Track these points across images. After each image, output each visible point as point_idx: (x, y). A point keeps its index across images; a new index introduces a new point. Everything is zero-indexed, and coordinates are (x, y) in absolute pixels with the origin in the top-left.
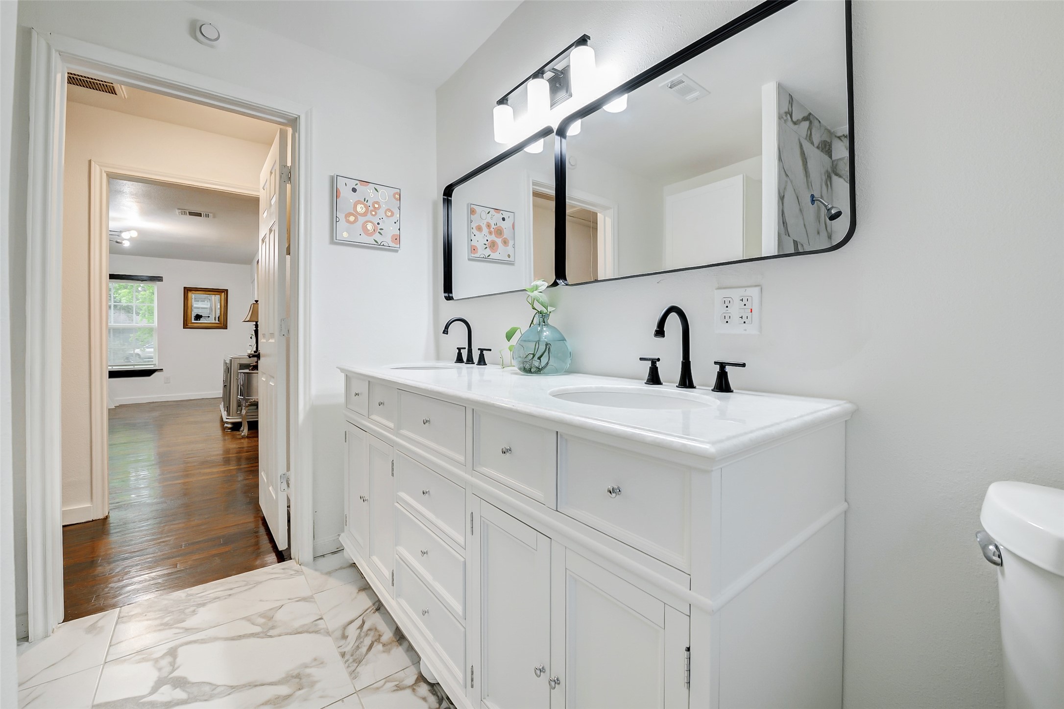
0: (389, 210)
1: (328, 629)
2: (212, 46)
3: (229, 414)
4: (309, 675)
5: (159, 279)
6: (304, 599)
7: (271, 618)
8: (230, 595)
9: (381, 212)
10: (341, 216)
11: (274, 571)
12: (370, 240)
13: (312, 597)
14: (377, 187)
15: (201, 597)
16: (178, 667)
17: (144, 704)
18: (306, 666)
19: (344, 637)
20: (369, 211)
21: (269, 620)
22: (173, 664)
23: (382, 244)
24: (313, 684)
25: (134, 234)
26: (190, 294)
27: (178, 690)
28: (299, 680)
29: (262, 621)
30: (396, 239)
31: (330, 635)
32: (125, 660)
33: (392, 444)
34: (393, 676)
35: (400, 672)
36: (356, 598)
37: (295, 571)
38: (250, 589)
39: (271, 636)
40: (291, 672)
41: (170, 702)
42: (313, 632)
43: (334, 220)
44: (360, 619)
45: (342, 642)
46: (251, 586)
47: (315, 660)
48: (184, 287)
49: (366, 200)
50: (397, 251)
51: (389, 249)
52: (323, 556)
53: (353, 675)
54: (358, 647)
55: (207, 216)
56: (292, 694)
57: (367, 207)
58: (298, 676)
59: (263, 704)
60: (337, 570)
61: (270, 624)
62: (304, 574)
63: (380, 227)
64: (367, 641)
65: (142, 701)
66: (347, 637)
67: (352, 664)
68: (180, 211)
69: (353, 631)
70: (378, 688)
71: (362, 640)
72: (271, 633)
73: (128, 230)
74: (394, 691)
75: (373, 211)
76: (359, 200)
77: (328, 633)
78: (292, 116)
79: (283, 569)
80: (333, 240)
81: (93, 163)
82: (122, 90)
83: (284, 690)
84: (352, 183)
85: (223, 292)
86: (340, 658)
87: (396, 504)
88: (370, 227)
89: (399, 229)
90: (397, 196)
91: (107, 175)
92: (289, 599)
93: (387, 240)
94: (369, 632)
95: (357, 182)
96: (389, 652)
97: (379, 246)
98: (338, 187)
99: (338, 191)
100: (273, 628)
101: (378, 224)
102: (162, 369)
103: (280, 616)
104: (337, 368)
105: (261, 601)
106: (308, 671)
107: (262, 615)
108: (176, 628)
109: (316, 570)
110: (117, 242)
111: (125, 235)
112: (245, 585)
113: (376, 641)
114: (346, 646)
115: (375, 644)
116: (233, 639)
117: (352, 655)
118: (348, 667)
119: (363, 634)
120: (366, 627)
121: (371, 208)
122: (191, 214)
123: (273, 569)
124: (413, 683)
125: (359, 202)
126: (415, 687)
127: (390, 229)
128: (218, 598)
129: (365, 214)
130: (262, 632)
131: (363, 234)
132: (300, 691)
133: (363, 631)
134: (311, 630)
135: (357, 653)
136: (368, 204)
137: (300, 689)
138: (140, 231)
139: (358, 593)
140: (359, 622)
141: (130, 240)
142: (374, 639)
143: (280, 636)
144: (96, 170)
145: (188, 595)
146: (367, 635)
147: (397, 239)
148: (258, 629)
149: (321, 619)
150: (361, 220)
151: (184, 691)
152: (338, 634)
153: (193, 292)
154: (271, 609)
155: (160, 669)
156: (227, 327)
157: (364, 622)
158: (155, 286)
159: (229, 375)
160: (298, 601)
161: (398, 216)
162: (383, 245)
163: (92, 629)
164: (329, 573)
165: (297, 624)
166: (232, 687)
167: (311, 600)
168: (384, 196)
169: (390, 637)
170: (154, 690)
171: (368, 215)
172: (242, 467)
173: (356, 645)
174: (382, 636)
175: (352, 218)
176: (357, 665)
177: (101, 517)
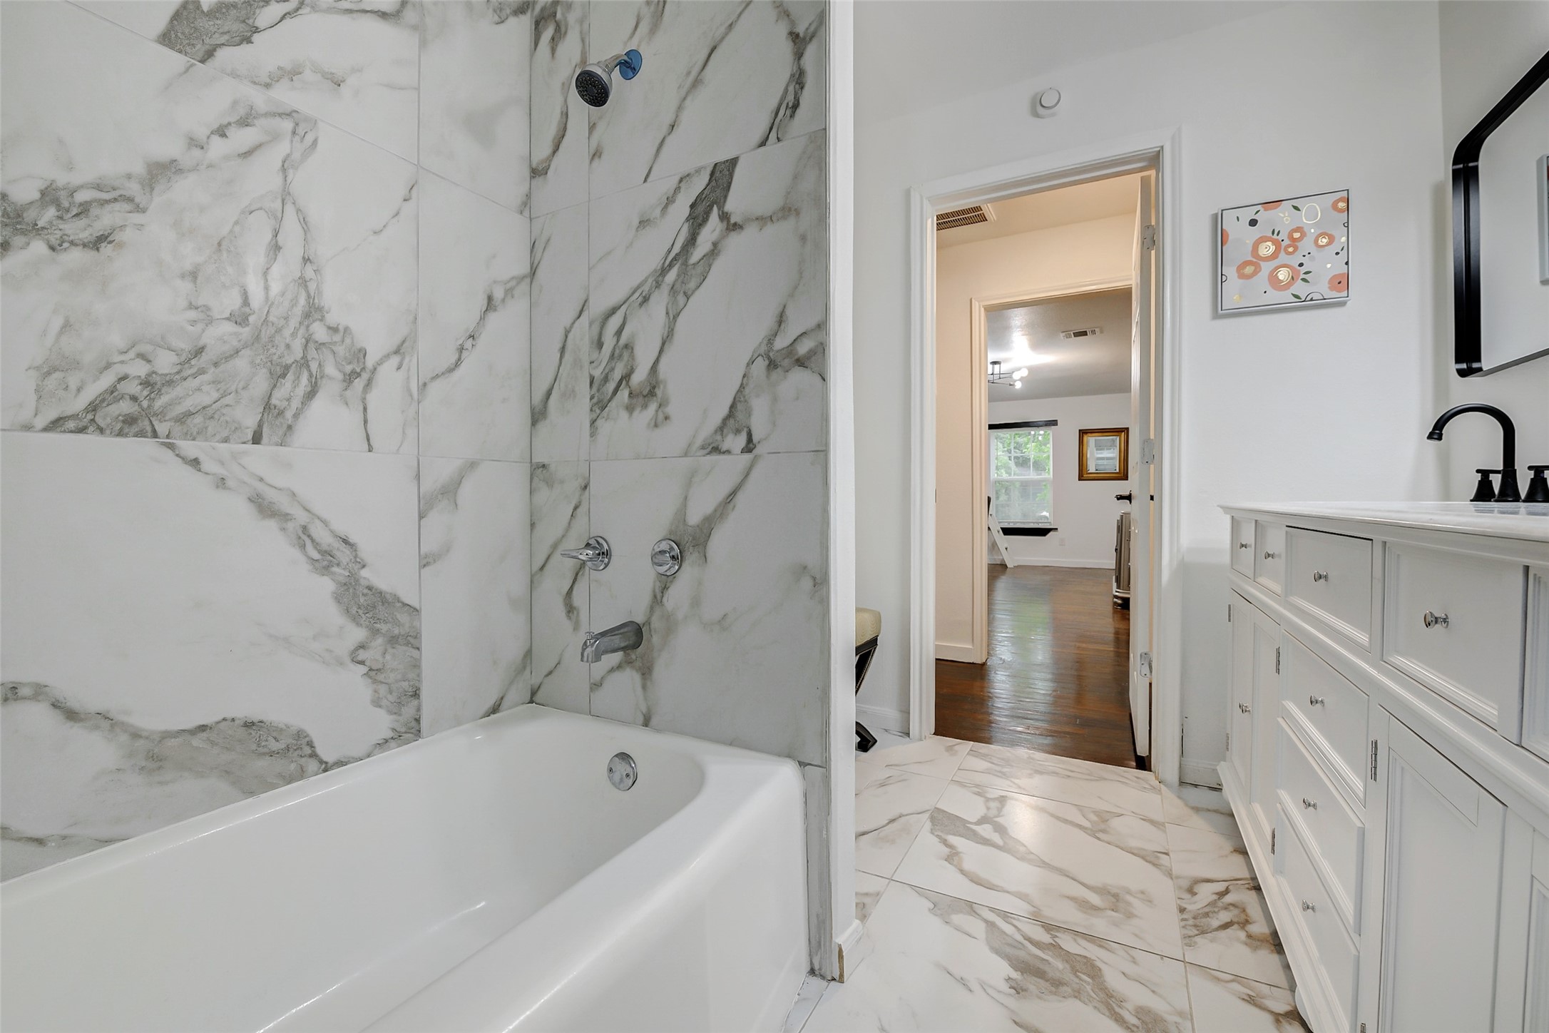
0: (1323, 234)
1: (1171, 870)
2: (1053, 115)
3: (1118, 587)
4: (1129, 904)
5: (1054, 423)
6: (1152, 822)
7: (1105, 821)
8: (1069, 776)
9: (1307, 245)
10: (1230, 271)
11: (1126, 775)
12: (1286, 296)
13: (1163, 824)
14: (1295, 203)
15: (1041, 765)
16: (1002, 816)
17: (969, 829)
18: (1129, 892)
19: (1191, 891)
20: (1283, 247)
21: (1103, 822)
22: (1000, 810)
23: (1308, 298)
24: (1130, 916)
25: (1024, 373)
26: (1085, 438)
27: (997, 834)
28: (1115, 900)
29: (1094, 818)
30: (1339, 283)
31: (1172, 878)
32: (965, 786)
33: (1279, 620)
34: (1250, 981)
35: (1263, 985)
36: (1226, 856)
37: (1151, 786)
38: (1091, 780)
39: (1099, 839)
40: (1109, 887)
41: (988, 840)
42: (1150, 862)
43: (1218, 279)
44: (1226, 884)
45: (1187, 896)
46: (1092, 778)
47: (1143, 893)
48: (1080, 430)
49: (1276, 232)
50: (1343, 304)
51: (1325, 305)
52: (1196, 786)
53: (1187, 941)
54: (1207, 915)
55: (1093, 332)
56: (1103, 909)
57: (1277, 244)
58: (1116, 896)
59: (1068, 897)
60: (1209, 810)
61: (1103, 826)
62: (1161, 794)
63: (1303, 269)
64: (1225, 917)
65: (968, 825)
66: (1196, 894)
67: (1190, 928)
68: (1064, 334)
69: (1206, 893)
70: (1218, 979)
71: (1216, 910)
72: (1100, 835)
73: (1019, 369)
74: (1243, 999)
75: (1289, 246)
76: (1261, 237)
77: (1170, 874)
78: (1152, 152)
79: (1138, 778)
80: (1219, 311)
81: (973, 300)
82: (989, 210)
83: (1095, 899)
84: (1249, 214)
85: (1122, 431)
86: (1176, 910)
87: (1280, 720)
88: (1283, 275)
89: (1347, 263)
90: (1342, 205)
91: (985, 309)
92: (1133, 812)
93: (1320, 288)
94: (1231, 908)
95: (1259, 207)
96: (1255, 950)
97: (1304, 304)
98: (1224, 227)
99: (1224, 235)
100: (1104, 831)
101: (1301, 265)
102: (1057, 529)
103: (1115, 823)
104: (1218, 506)
105: (1099, 797)
106: (1129, 898)
107: (1097, 813)
108: (1012, 781)
109: (1179, 797)
110: (1010, 385)
111: (1016, 376)
112: (1089, 775)
113: (1238, 923)
114: (1190, 904)
115: (1236, 926)
116: (1058, 818)
117: (1194, 918)
118: (1183, 927)
119: (1220, 904)
120: (1229, 899)
121: (1287, 242)
122: (1077, 335)
123: (1125, 772)
124: (1281, 1013)
125: (1263, 239)
126: (1281, 1019)
127: (1326, 266)
128: (1057, 773)
129: (1274, 256)
130: (1091, 830)
131: (1270, 290)
132: (1113, 913)
133: (1222, 900)
134: (1148, 858)
135: (1204, 920)
136: (1280, 238)
137: (1113, 910)
138: (1031, 369)
139: (1231, 852)
140: (1221, 887)
141: (1021, 379)
142: (1235, 920)
143: (1109, 844)
144: (976, 305)
145: (1029, 758)
146: (1226, 908)
147: (1342, 282)
148: (1087, 824)
149: (1166, 854)
150: (1266, 267)
151: (1002, 839)
152: (1186, 884)
153: (1089, 435)
154: (1108, 812)
155: (988, 809)
156: (1127, 477)
157: (1227, 891)
158: (1050, 431)
159: (1120, 535)
160: (1142, 819)
161: (1344, 239)
162: (1312, 300)
163: (949, 749)
164: (1197, 810)
165: (1134, 843)
166: (1044, 862)
167: (1161, 827)
168: (1312, 216)
169: (1264, 934)
170: (979, 823)
171: (1280, 255)
172: (1121, 651)
173: (1207, 910)
174: (1250, 923)
175: (1249, 270)
176: (1197, 932)
177: (979, 662)
